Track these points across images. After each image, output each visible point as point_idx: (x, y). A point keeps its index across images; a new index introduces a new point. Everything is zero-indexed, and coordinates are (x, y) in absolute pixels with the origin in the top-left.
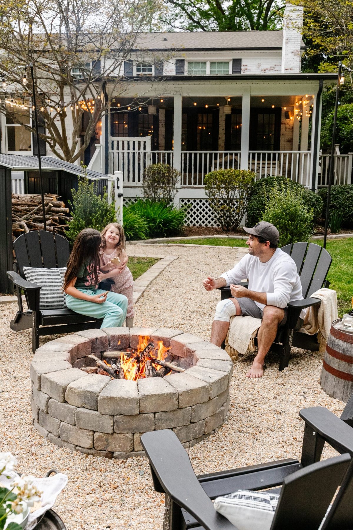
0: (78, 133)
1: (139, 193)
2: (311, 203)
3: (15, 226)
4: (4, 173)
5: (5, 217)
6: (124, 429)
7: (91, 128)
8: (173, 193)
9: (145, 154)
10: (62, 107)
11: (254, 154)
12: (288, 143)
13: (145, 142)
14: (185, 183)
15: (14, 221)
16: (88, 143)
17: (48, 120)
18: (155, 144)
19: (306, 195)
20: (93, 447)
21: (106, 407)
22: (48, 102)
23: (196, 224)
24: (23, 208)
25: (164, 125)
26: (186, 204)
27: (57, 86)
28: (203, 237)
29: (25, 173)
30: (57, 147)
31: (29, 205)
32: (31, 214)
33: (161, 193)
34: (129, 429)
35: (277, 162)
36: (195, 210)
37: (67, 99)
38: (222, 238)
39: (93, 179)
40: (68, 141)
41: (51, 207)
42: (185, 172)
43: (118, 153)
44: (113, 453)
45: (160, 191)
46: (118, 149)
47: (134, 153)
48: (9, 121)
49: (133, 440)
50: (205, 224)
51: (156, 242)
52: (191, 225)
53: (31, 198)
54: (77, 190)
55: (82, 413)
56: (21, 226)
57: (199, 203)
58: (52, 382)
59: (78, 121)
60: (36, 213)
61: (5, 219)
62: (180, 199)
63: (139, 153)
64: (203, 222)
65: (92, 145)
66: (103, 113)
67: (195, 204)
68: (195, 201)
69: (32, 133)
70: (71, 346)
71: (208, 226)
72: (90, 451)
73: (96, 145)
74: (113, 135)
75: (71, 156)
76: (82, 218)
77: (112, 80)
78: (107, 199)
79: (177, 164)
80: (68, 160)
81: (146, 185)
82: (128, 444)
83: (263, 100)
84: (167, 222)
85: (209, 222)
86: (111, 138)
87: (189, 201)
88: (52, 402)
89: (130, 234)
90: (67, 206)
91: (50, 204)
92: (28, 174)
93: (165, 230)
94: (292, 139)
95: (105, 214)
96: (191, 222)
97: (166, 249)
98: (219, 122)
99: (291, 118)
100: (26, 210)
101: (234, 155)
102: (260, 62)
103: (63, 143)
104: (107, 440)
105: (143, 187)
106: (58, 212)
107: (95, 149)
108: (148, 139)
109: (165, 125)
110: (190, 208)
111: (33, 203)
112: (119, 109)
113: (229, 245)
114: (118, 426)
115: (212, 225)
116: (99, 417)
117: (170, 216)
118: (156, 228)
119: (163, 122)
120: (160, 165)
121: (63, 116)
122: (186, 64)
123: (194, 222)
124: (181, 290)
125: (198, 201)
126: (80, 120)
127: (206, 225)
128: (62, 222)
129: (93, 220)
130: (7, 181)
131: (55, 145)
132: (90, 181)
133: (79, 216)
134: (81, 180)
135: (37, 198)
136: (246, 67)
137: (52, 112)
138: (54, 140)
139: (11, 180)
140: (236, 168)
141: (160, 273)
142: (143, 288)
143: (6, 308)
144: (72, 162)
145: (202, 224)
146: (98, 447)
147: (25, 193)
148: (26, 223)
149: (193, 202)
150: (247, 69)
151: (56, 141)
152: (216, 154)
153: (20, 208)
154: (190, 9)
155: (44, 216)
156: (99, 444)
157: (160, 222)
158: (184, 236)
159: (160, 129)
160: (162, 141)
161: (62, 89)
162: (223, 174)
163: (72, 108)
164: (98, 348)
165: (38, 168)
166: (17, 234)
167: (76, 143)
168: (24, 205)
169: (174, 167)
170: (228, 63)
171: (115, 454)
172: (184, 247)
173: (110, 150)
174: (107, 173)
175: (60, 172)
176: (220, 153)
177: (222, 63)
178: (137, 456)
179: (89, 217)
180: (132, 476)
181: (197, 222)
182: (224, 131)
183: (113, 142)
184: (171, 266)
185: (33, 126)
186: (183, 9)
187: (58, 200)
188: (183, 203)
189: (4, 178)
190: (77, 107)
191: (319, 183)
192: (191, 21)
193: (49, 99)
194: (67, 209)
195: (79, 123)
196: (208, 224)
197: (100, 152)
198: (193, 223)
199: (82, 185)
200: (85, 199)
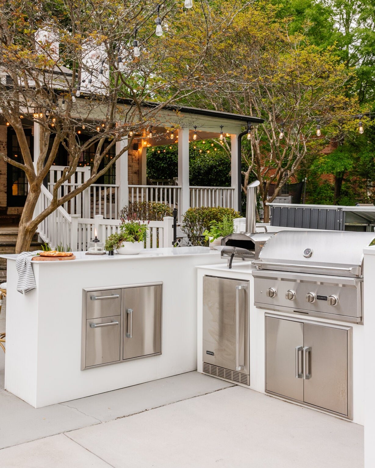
12: (135, 175)
25: (6, 148)
94: (138, 171)
99: (139, 150)
108: (87, 170)
109: (8, 147)
119: (4, 144)
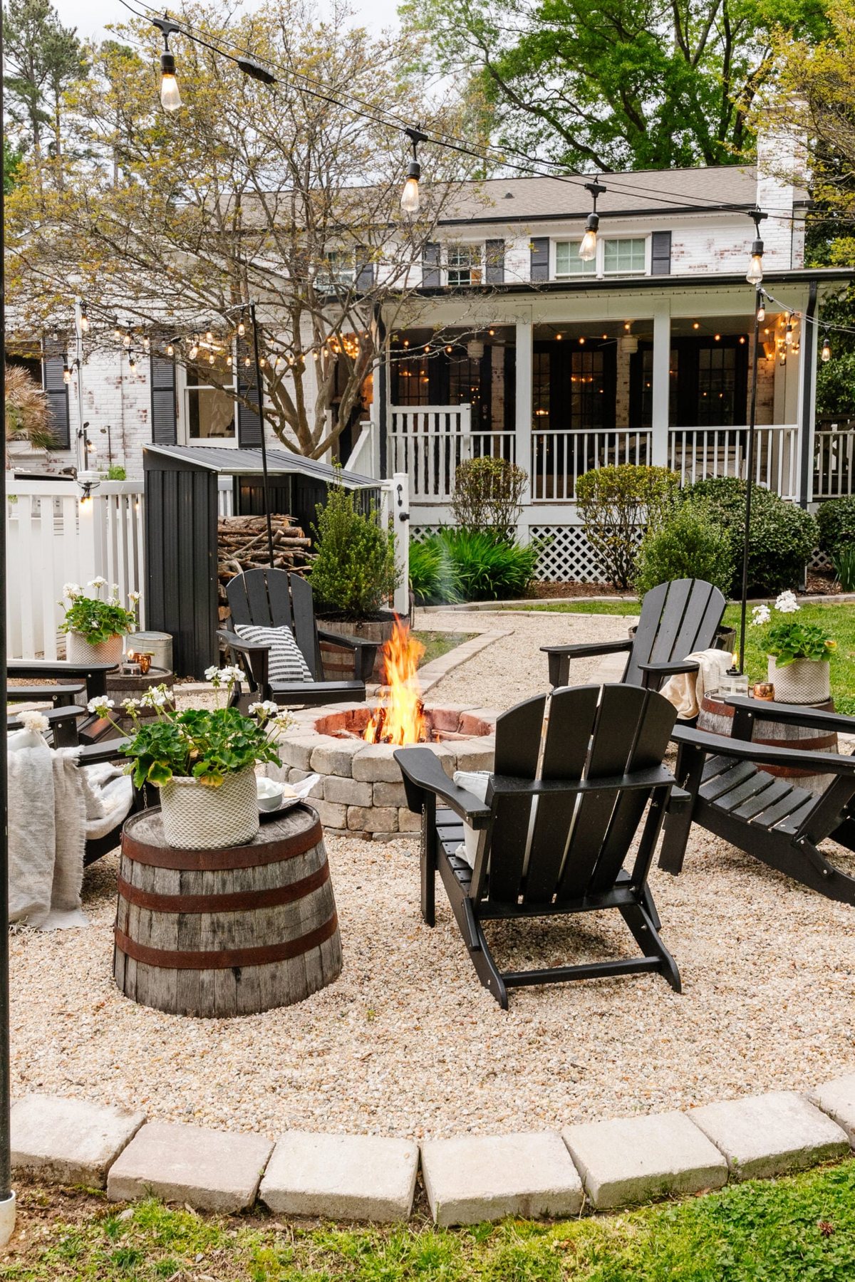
0: (327, 401)
1: (447, 517)
2: (790, 529)
3: (223, 567)
4: (206, 480)
5: (206, 550)
6: (386, 801)
7: (352, 391)
8: (512, 516)
9: (459, 438)
10: (298, 354)
11: (679, 434)
12: (766, 408)
13: (458, 416)
14: (540, 496)
15: (221, 560)
16: (346, 420)
17: (271, 380)
18: (485, 417)
19: (782, 513)
20: (346, 827)
21: (363, 771)
22: (272, 345)
23: (562, 576)
24: (232, 539)
25: (502, 379)
26: (541, 536)
27: (287, 316)
28: (571, 599)
29: (235, 478)
30: (288, 431)
31: (242, 535)
32: (247, 550)
33: (489, 515)
34: (392, 802)
35: (738, 448)
36: (560, 549)
37: (307, 339)
38: (610, 602)
39: (353, 487)
40: (307, 416)
41: (280, 536)
42: (540, 472)
43: (406, 438)
44: (371, 833)
45: (488, 511)
46: (405, 430)
47: (437, 438)
48: (192, 380)
49: (397, 815)
50: (581, 576)
51: (477, 608)
52: (553, 579)
53: (246, 521)
54: (325, 505)
55: (331, 781)
56: (232, 568)
57: (569, 534)
58: (293, 746)
59: (326, 378)
60: (255, 547)
61: (206, 557)
62: (530, 526)
63: (448, 438)
64: (578, 573)
65: (354, 423)
66: (376, 361)
67: (560, 537)
68: (560, 531)
69: (236, 403)
70: (317, 718)
71: (588, 581)
72: (342, 832)
73: (362, 423)
74: (395, 402)
75: (313, 446)
76: (334, 553)
77: (393, 296)
78: (377, 521)
79: (523, 459)
80: (307, 455)
81: (460, 499)
82: (391, 822)
83: (696, 326)
84: (498, 571)
85: (590, 573)
86: (391, 409)
87: (548, 531)
88: (294, 772)
89: (424, 593)
90: (308, 533)
91: (279, 531)
92: (240, 480)
93: (496, 586)
94: (772, 399)
95: (373, 547)
96: (553, 573)
97: (493, 619)
98: (616, 369)
99: (769, 356)
100: (238, 542)
101: (638, 435)
102: (710, 237)
103: (299, 421)
104: (363, 816)
105: (455, 505)
106: (292, 545)
107: (361, 429)
108: (465, 410)
109: (505, 377)
110: (550, 546)
111: (250, 531)
112: (405, 355)
113: (621, 613)
114: (377, 796)
115: (596, 579)
116: (354, 785)
117: (503, 558)
118: (477, 582)
119: (499, 371)
120: (489, 462)
121: (298, 369)
122: (553, 247)
123: (559, 573)
124: (508, 678)
125: (566, 531)
126: (330, 376)
127: (584, 579)
128: (299, 561)
129: (353, 556)
130: (212, 493)
131: (283, 426)
132: (347, 491)
133: (328, 550)
134: (332, 489)
135: (257, 521)
136: (682, 249)
137: (279, 364)
138: (283, 418)
139: (217, 492)
140: (643, 462)
141: (475, 655)
142: (440, 675)
143: (210, 698)
144: (316, 458)
145: (575, 576)
146: (353, 825)
147: (235, 514)
148: (240, 563)
149: (557, 534)
150: (683, 252)
151: (286, 419)
152: (612, 436)
153: (228, 539)
154: (567, 120)
155: (271, 553)
156: (354, 821)
157: (485, 571)
158: (535, 597)
159: (493, 386)
160: (498, 411)
161: (296, 318)
162: (611, 475)
163: (316, 356)
164: (355, 725)
165: (262, 469)
166: (224, 580)
167: (324, 420)
168: (234, 533)
169: (518, 464)
170: (643, 240)
171: (375, 835)
172: (528, 616)
173: (390, 433)
174: (383, 476)
175: (296, 476)
176: (620, 433)
177: (628, 241)
178: (403, 837)
179: (344, 551)
180: (395, 855)
181: (565, 573)
182: (627, 387)
183: (395, 416)
184: (497, 645)
185: (240, 388)
186: (553, 121)
187: (293, 524)
188: (536, 536)
189: (206, 488)
190: (326, 352)
191: (815, 491)
192: (570, 147)
193: (272, 338)
194: (308, 541)
195: (328, 383)
196: (587, 576)
197: (369, 436)
198: (556, 576)
199: (334, 497)
200: (339, 520)
